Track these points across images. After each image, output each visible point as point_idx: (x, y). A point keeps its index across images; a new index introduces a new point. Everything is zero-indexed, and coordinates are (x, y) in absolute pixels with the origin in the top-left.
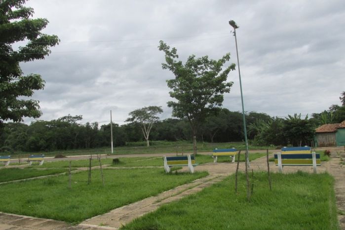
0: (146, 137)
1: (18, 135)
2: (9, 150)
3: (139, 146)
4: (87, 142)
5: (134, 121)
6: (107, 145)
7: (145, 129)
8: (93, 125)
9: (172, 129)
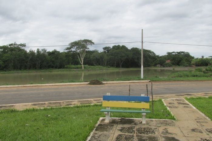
0: (82, 62)
3: (75, 68)
4: (37, 64)
5: (70, 50)
6: (53, 67)
7: (81, 56)
8: (42, 51)
9: (91, 58)
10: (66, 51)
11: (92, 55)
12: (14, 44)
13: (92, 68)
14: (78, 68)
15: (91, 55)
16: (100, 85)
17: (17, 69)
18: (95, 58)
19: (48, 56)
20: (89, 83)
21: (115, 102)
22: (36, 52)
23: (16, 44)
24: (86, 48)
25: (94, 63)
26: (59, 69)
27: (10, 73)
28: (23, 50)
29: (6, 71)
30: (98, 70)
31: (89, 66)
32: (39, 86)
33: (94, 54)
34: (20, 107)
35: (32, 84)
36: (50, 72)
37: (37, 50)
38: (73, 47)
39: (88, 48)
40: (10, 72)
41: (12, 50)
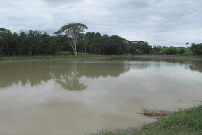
0: (74, 48)
7: (74, 41)
14: (69, 54)
26: (51, 55)
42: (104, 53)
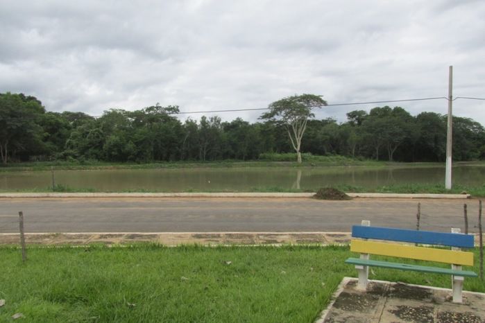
0: (296, 147)
1: (88, 133)
2: (75, 157)
3: (282, 160)
4: (201, 149)
5: (272, 119)
6: (233, 157)
7: (295, 133)
8: (212, 121)
9: (319, 136)
10: (262, 121)
11: (322, 132)
12: (157, 108)
13: (320, 161)
14: (287, 159)
15: (320, 130)
16: (340, 199)
17: (161, 159)
18: (328, 137)
19: (223, 132)
20: (315, 196)
21: (380, 242)
22: (198, 123)
23: (160, 107)
24: (307, 113)
25: (326, 150)
26: (246, 160)
27: (146, 168)
28: (174, 119)
29: (139, 164)
30: (334, 165)
31: (313, 157)
32: (206, 197)
33: (327, 128)
34: (169, 239)
35: (191, 191)
36: (228, 166)
37: (201, 120)
38: (279, 112)
39: (313, 115)
40: (147, 165)
41: (152, 119)
42: (391, 158)
